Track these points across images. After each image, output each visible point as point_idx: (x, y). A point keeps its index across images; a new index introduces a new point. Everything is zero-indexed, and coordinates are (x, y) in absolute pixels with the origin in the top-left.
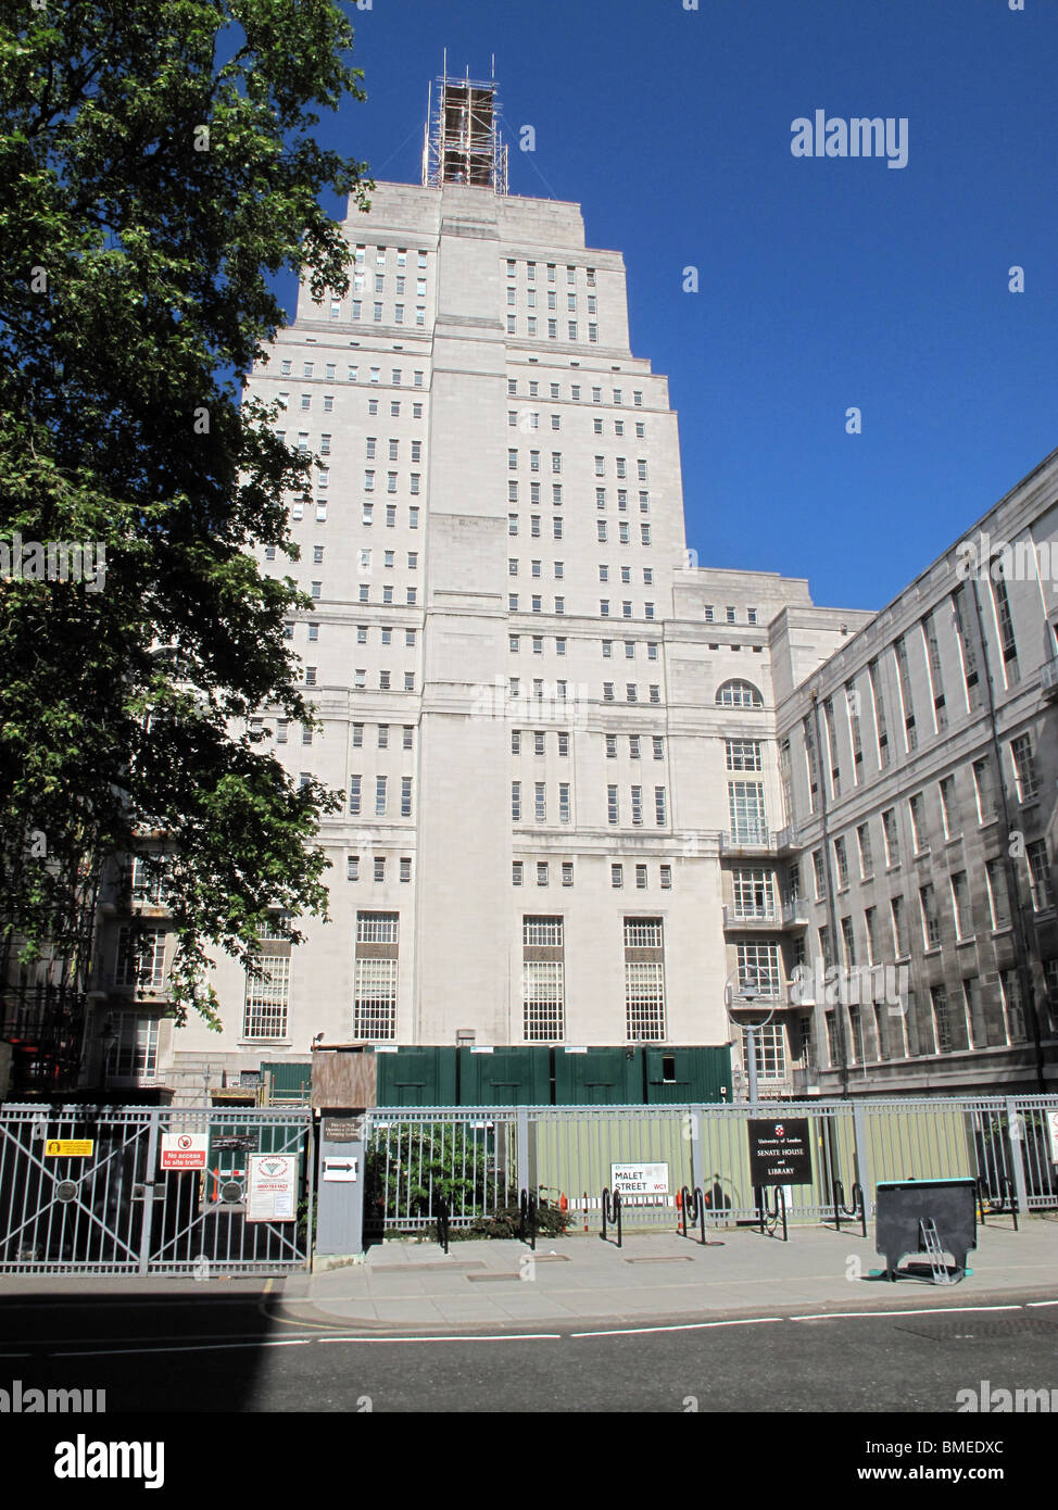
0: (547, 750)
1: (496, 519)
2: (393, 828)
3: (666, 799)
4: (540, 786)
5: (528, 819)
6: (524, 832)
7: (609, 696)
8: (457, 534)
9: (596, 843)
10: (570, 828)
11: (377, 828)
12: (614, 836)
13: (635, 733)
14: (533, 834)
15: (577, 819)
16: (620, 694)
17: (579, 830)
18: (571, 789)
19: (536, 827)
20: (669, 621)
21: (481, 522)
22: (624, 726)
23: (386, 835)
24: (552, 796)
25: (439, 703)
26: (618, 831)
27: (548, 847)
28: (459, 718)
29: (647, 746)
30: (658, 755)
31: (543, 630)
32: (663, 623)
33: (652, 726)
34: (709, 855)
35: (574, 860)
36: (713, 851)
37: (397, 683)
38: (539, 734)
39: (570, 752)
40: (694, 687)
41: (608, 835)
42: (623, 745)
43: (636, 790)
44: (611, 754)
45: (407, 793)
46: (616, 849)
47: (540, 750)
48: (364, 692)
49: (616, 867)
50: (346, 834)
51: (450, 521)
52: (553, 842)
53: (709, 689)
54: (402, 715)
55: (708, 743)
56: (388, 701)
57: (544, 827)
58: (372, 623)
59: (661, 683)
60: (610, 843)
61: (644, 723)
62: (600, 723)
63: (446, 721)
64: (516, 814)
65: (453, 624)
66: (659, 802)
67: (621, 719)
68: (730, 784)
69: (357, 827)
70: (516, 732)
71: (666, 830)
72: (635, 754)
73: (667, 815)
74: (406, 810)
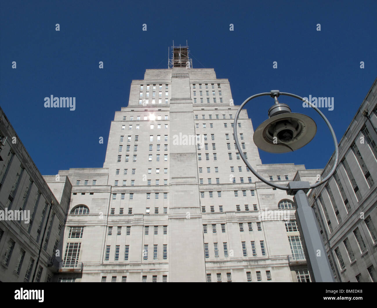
0: (217, 231)
1: (192, 153)
2: (160, 264)
3: (265, 245)
4: (216, 244)
5: (212, 257)
6: (210, 262)
7: (238, 209)
8: (179, 159)
9: (239, 264)
10: (229, 259)
11: (154, 264)
12: (246, 261)
13: (250, 221)
14: (214, 262)
15: (231, 254)
16: (243, 208)
17: (232, 259)
18: (228, 244)
19: (215, 259)
20: (257, 182)
21: (187, 155)
22: (245, 219)
23: (157, 266)
24: (221, 247)
25: (175, 215)
26: (248, 259)
27: (220, 267)
28: (182, 220)
29: (254, 226)
30: (259, 229)
31: (212, 189)
32: (255, 183)
33: (256, 219)
34: (285, 265)
35: (231, 271)
36: (286, 263)
37: (161, 211)
38: (214, 225)
39: (226, 231)
40: (269, 203)
41: (244, 261)
42: (246, 226)
43: (253, 243)
44: (242, 230)
45: (165, 250)
46: (247, 266)
47: (214, 231)
48: (149, 215)
49: (248, 273)
50: (142, 267)
51: (177, 155)
52: (222, 265)
53: (275, 203)
54: (162, 222)
55: (278, 223)
56: (158, 218)
57: (218, 259)
58: (152, 192)
59: (257, 203)
60: (244, 264)
61: (252, 218)
62: (236, 219)
63: (177, 221)
64: (207, 255)
65: (179, 188)
66: (262, 247)
67: (244, 217)
68: (289, 237)
69: (146, 264)
70: (205, 225)
71: (266, 257)
72: (251, 229)
73: (266, 251)
74: (165, 257)
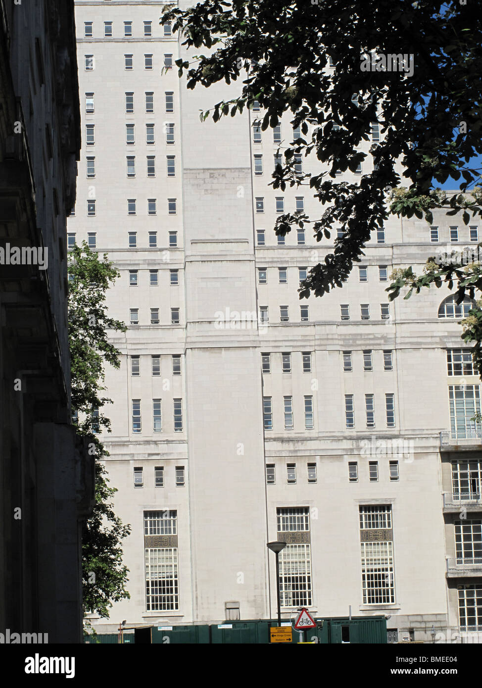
0: (292, 368)
1: (241, 169)
2: (168, 442)
3: (395, 404)
4: (288, 398)
5: (278, 426)
6: (275, 439)
7: (345, 317)
8: (209, 187)
9: (335, 445)
10: (313, 433)
11: (155, 443)
12: (351, 439)
13: (368, 348)
14: (282, 440)
15: (320, 425)
16: (355, 314)
17: (321, 435)
18: (314, 400)
19: (286, 435)
20: (398, 247)
21: (228, 174)
22: (358, 342)
23: (162, 448)
24: (298, 406)
25: (200, 339)
26: (354, 434)
27: (296, 451)
29: (378, 359)
30: (388, 366)
31: (287, 262)
32: (392, 247)
33: (382, 342)
34: (431, 450)
35: (317, 460)
36: (434, 447)
37: (165, 318)
38: (286, 354)
39: (312, 368)
40: (418, 304)
41: (345, 438)
42: (358, 359)
43: (369, 398)
44: (348, 367)
45: (178, 411)
46: (352, 450)
47: (287, 367)
48: (138, 328)
49: (353, 464)
50: (131, 449)
51: (202, 176)
52: (299, 446)
53: (433, 305)
54: (170, 345)
55: (431, 354)
56: (159, 334)
57: (292, 434)
58: (141, 267)
59: (390, 302)
60: (347, 444)
61: (375, 338)
62: (337, 342)
63: (206, 354)
64: (267, 422)
65: (207, 269)
66: (390, 407)
67: (355, 337)
68: (451, 388)
69: (138, 443)
70: (265, 354)
71: (395, 431)
72: (368, 367)
73: (396, 417)
74: (178, 425)
